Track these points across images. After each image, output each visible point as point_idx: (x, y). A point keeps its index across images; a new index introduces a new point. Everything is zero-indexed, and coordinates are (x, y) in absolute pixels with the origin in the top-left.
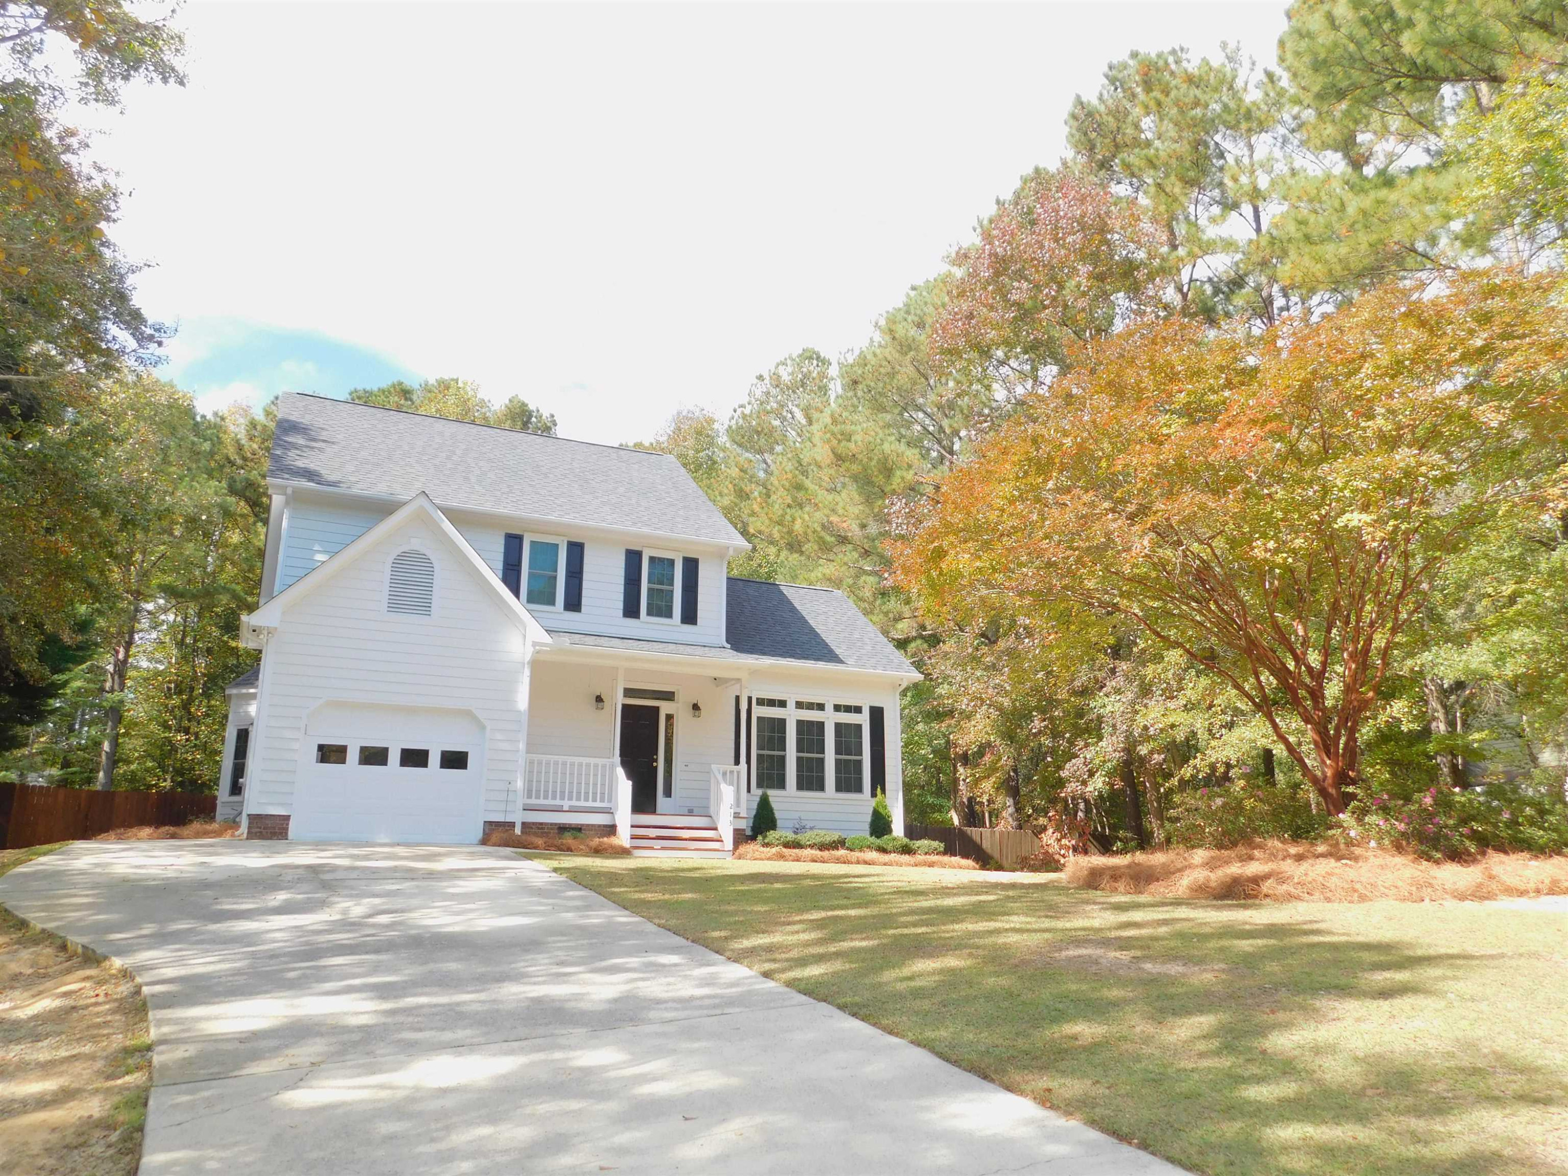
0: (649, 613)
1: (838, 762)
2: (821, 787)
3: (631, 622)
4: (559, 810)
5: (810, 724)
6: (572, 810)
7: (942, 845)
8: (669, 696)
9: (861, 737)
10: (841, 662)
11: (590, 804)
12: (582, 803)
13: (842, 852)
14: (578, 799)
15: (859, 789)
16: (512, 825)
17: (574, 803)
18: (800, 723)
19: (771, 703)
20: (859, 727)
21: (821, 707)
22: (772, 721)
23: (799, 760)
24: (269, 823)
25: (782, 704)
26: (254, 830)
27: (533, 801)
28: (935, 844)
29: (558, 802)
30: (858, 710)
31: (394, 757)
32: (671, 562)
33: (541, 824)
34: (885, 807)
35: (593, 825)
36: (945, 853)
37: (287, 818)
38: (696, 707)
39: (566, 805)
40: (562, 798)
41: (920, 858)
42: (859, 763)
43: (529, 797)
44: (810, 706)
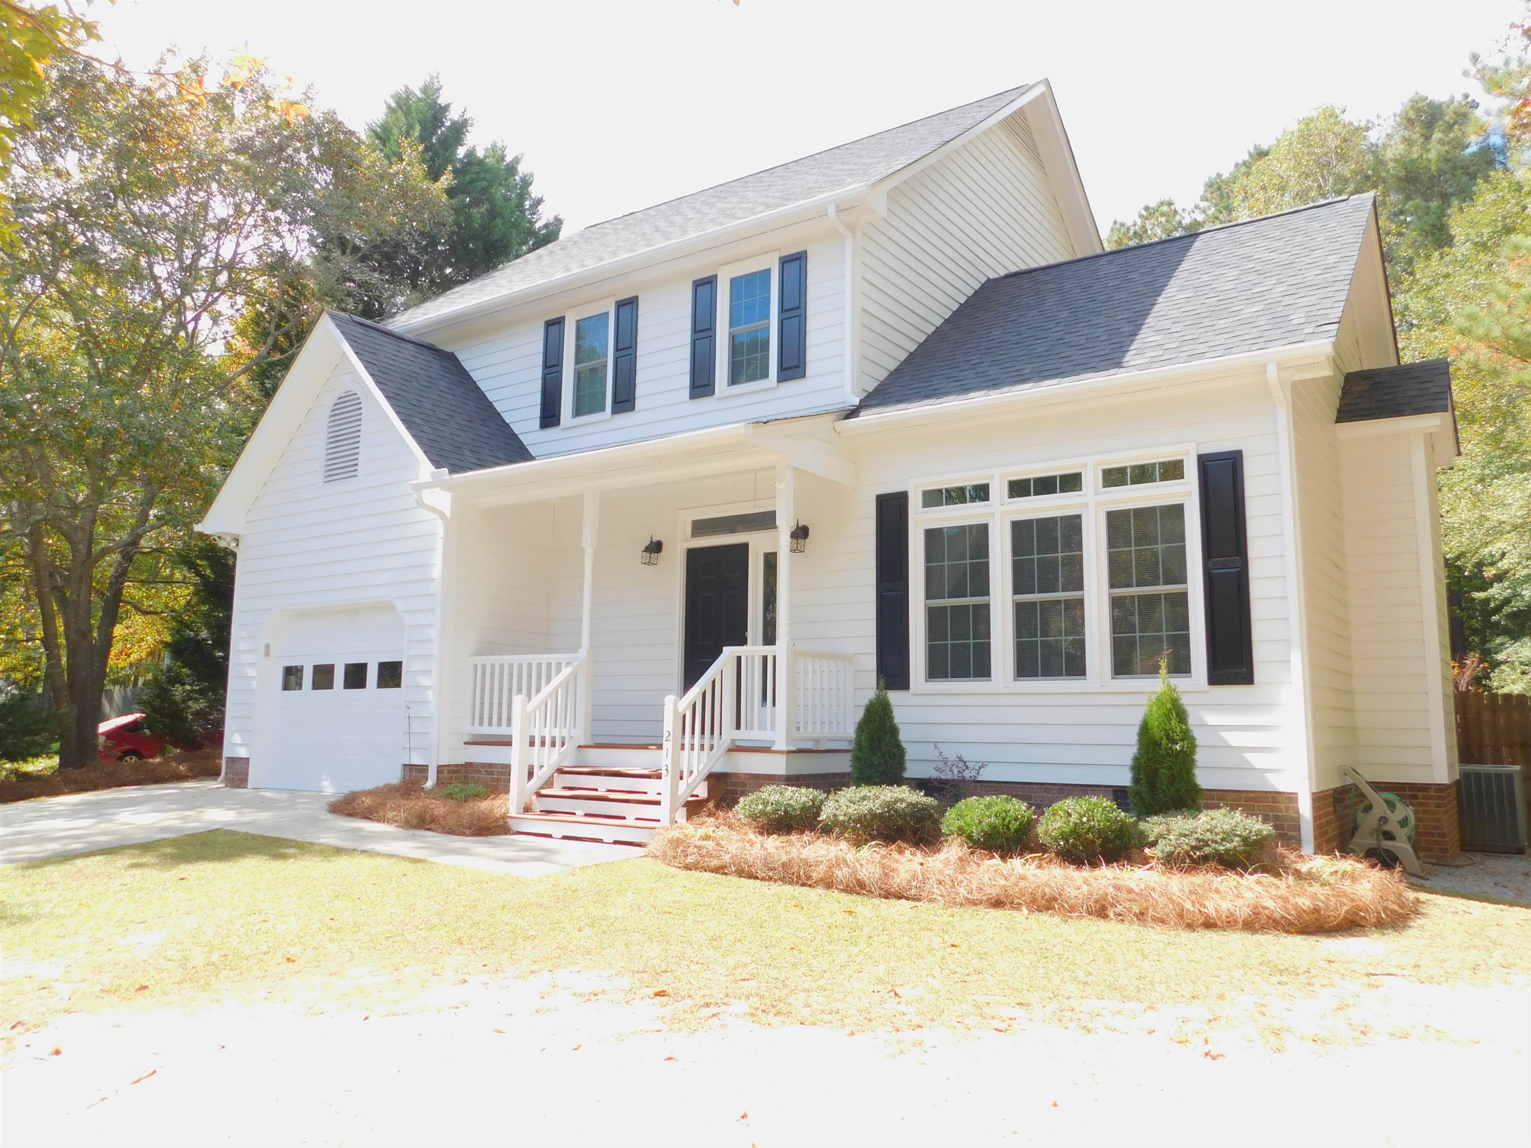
0: (736, 379)
1: (1118, 604)
2: (1080, 667)
3: (702, 404)
5: (1046, 525)
8: (766, 520)
9: (1177, 536)
16: (425, 769)
18: (1020, 530)
19: (958, 496)
20: (1177, 511)
21: (1073, 483)
22: (957, 534)
23: (1022, 609)
24: (238, 767)
25: (980, 493)
26: (229, 776)
32: (765, 276)
33: (490, 765)
37: (248, 761)
42: (1183, 599)
44: (1045, 486)
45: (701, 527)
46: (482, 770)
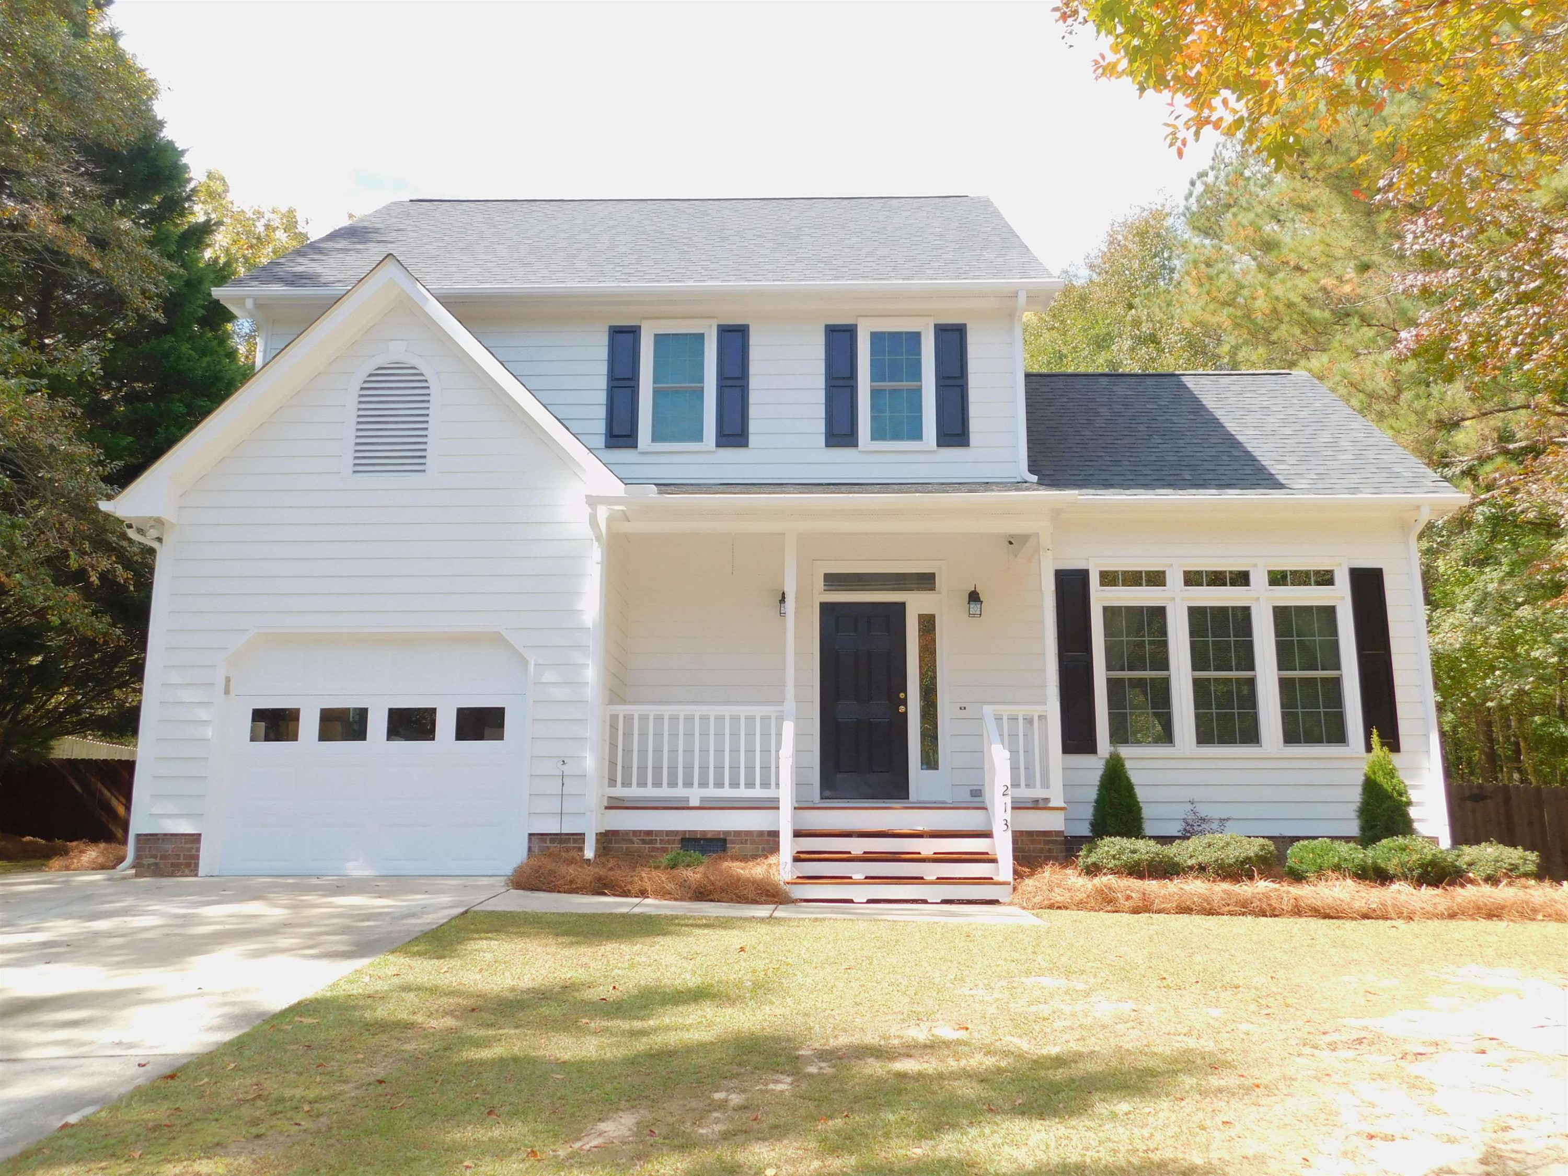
0: (878, 434)
1: (1286, 686)
2: (1251, 735)
3: (842, 454)
4: (681, 806)
5: (1221, 613)
6: (707, 806)
7: (1533, 856)
8: (926, 581)
9: (1335, 632)
10: (1280, 486)
11: (743, 792)
12: (727, 792)
13: (1263, 886)
14: (719, 784)
15: (1338, 736)
16: (579, 838)
17: (712, 792)
18: (1197, 615)
19: (1134, 579)
20: (1329, 613)
21: (1242, 579)
22: (1135, 613)
23: (1199, 685)
24: (169, 847)
25: (1157, 579)
26: (146, 861)
27: (619, 791)
28: (1514, 855)
29: (679, 792)
30: (1325, 578)
31: (378, 724)
32: (915, 338)
33: (649, 833)
34: (1391, 774)
35: (748, 833)
36: (1539, 876)
37: (195, 839)
38: (974, 597)
39: (695, 795)
40: (688, 784)
41: (1465, 894)
42: (1336, 683)
43: (612, 782)
44: (1217, 579)
45: (834, 581)
46: (635, 839)
